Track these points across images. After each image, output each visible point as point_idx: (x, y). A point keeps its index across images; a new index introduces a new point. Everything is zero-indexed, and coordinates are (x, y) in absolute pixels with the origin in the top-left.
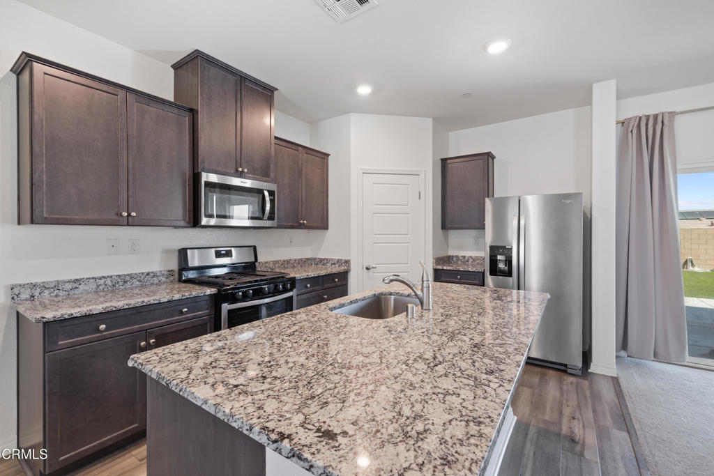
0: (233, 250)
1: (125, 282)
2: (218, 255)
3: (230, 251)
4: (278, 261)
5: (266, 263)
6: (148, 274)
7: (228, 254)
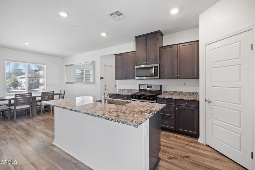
0: (153, 86)
1: (131, 91)
2: (148, 87)
3: (152, 86)
4: (176, 92)
5: (170, 91)
6: (135, 90)
7: (151, 87)
